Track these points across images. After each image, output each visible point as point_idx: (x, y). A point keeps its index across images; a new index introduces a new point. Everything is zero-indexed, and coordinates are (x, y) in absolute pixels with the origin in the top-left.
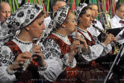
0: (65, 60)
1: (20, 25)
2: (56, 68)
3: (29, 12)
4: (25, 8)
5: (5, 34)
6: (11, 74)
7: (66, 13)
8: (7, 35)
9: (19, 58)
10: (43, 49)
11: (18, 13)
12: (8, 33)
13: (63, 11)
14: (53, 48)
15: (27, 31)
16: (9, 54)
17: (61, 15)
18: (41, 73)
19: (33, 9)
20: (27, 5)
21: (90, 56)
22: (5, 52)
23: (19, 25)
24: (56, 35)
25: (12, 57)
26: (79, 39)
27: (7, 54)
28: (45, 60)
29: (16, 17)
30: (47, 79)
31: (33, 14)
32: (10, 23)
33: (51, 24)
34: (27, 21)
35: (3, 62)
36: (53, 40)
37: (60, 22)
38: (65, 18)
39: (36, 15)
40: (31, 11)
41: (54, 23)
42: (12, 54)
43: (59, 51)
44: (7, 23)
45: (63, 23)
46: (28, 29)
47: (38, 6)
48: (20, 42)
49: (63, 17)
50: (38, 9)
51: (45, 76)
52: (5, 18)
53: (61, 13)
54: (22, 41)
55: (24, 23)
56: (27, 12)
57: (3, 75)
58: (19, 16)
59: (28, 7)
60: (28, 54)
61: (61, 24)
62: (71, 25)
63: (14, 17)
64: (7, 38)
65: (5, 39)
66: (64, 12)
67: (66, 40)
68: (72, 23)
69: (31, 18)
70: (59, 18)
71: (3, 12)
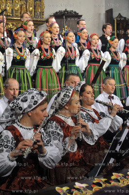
0: (65, 144)
1: (23, 109)
2: (56, 155)
3: (33, 98)
4: (29, 94)
5: (7, 117)
6: (12, 161)
7: (70, 95)
8: (10, 118)
9: (20, 145)
10: (44, 135)
11: (22, 97)
12: (11, 117)
13: (67, 92)
14: (55, 130)
15: (29, 116)
16: (10, 139)
17: (64, 96)
18: (40, 159)
19: (37, 96)
20: (31, 91)
21: (93, 140)
22: (7, 137)
23: (21, 110)
24: (59, 117)
25: (14, 142)
26: (81, 123)
27: (9, 139)
28: (45, 147)
29: (19, 101)
30: (46, 166)
31: (36, 100)
32: (13, 106)
33: (54, 105)
34: (30, 106)
35: (5, 147)
36: (55, 122)
37: (63, 104)
38: (68, 100)
39: (40, 102)
40: (35, 97)
41: (57, 103)
42: (13, 139)
43: (62, 133)
44: (10, 107)
45: (66, 105)
46: (30, 114)
47: (43, 92)
48: (21, 127)
49: (67, 99)
50: (42, 95)
51: (44, 163)
52: (12, 96)
53: (65, 94)
54: (23, 126)
55: (26, 108)
56: (31, 97)
57: (4, 161)
58: (22, 101)
59: (32, 92)
60: (29, 142)
61: (63, 105)
62: (74, 107)
63: (18, 101)
64: (9, 121)
65: (7, 122)
66: (68, 94)
67: (70, 122)
68: (75, 105)
69: (34, 104)
70: (62, 99)
71: (11, 90)
